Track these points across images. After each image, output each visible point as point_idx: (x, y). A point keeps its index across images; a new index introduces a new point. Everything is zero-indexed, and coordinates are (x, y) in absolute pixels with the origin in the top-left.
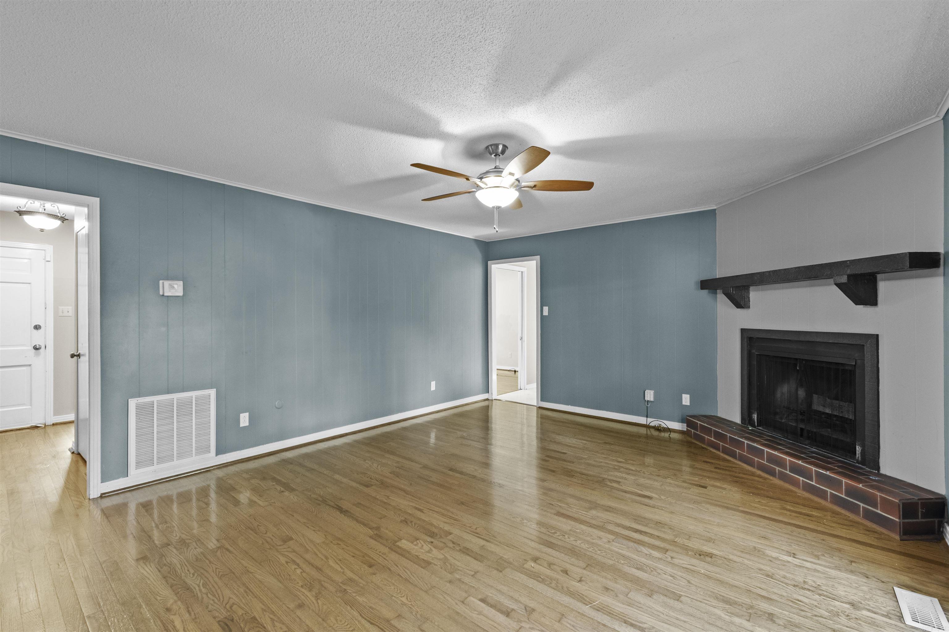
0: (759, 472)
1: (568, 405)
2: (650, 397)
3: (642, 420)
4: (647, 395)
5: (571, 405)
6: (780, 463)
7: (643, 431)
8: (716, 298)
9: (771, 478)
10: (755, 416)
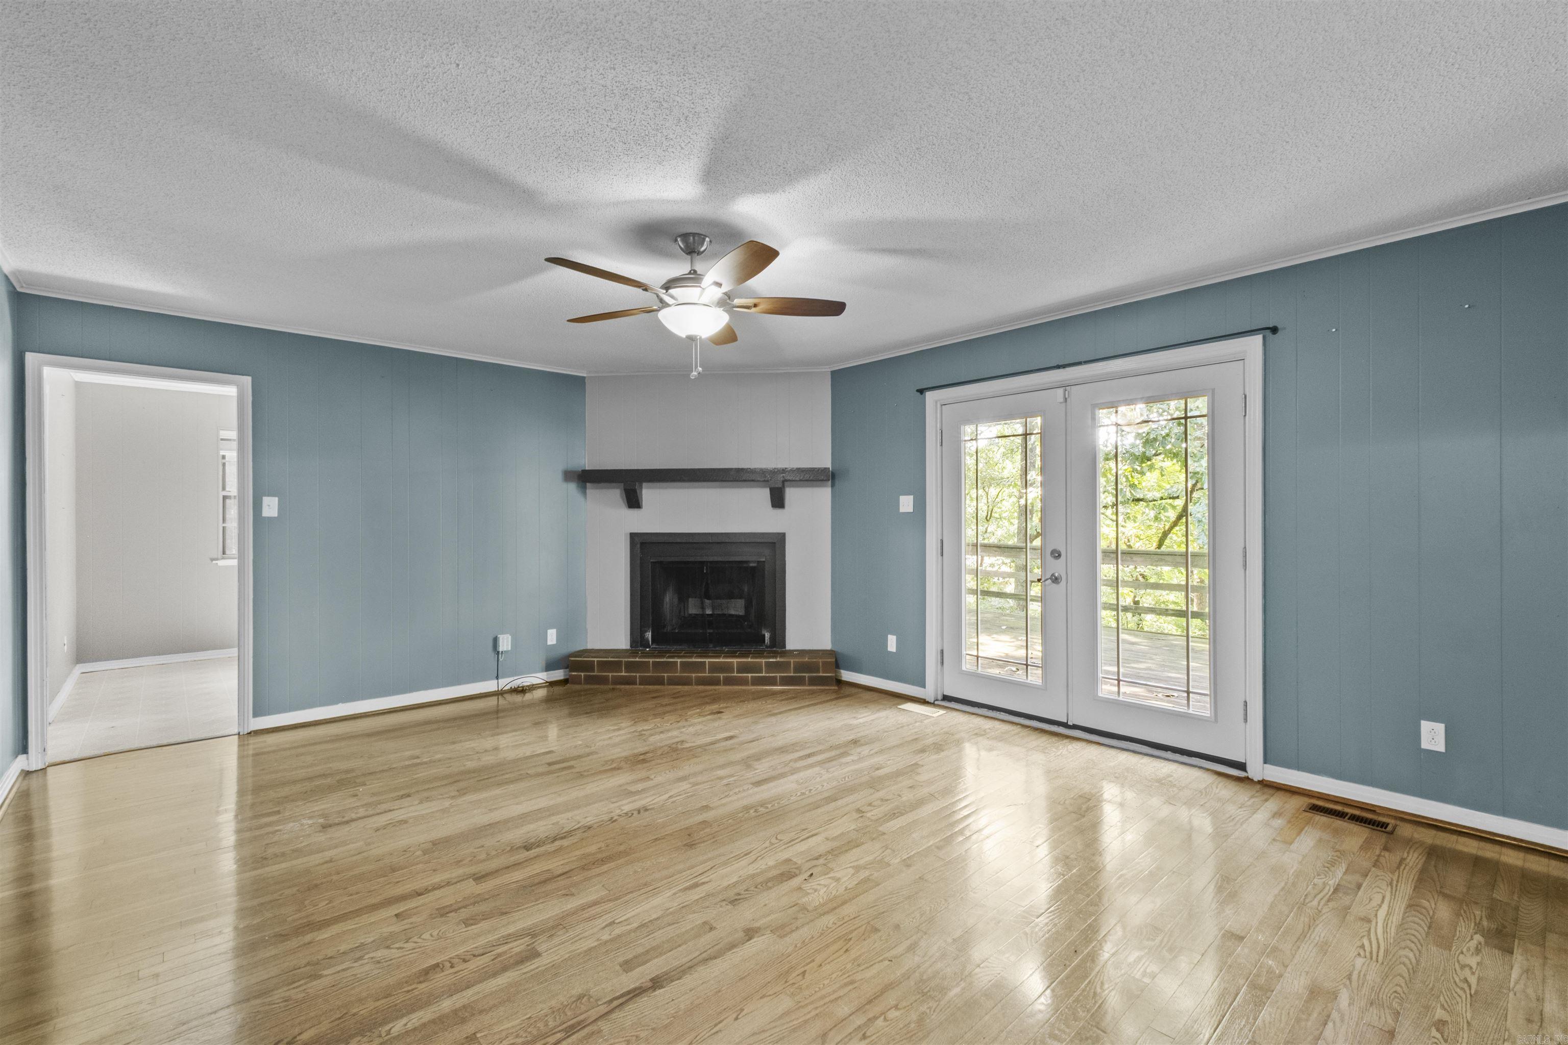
0: (701, 688)
1: (337, 703)
2: (507, 645)
3: (490, 686)
4: (503, 642)
5: (343, 702)
6: (727, 668)
7: (492, 702)
8: (585, 493)
9: (717, 687)
10: (649, 635)
